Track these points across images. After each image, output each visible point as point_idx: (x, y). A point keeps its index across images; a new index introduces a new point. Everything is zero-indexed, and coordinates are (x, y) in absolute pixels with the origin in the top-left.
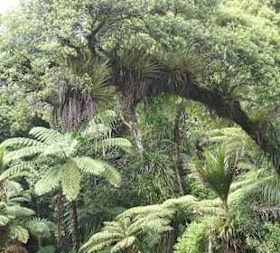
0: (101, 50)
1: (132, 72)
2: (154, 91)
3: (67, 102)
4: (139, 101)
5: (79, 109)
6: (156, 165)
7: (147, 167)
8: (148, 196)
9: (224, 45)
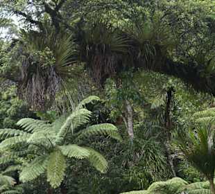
0: (67, 26)
1: (99, 47)
2: (124, 65)
3: (29, 77)
4: (107, 76)
5: (43, 85)
6: (147, 151)
7: (138, 154)
8: (139, 183)
9: (191, 13)
